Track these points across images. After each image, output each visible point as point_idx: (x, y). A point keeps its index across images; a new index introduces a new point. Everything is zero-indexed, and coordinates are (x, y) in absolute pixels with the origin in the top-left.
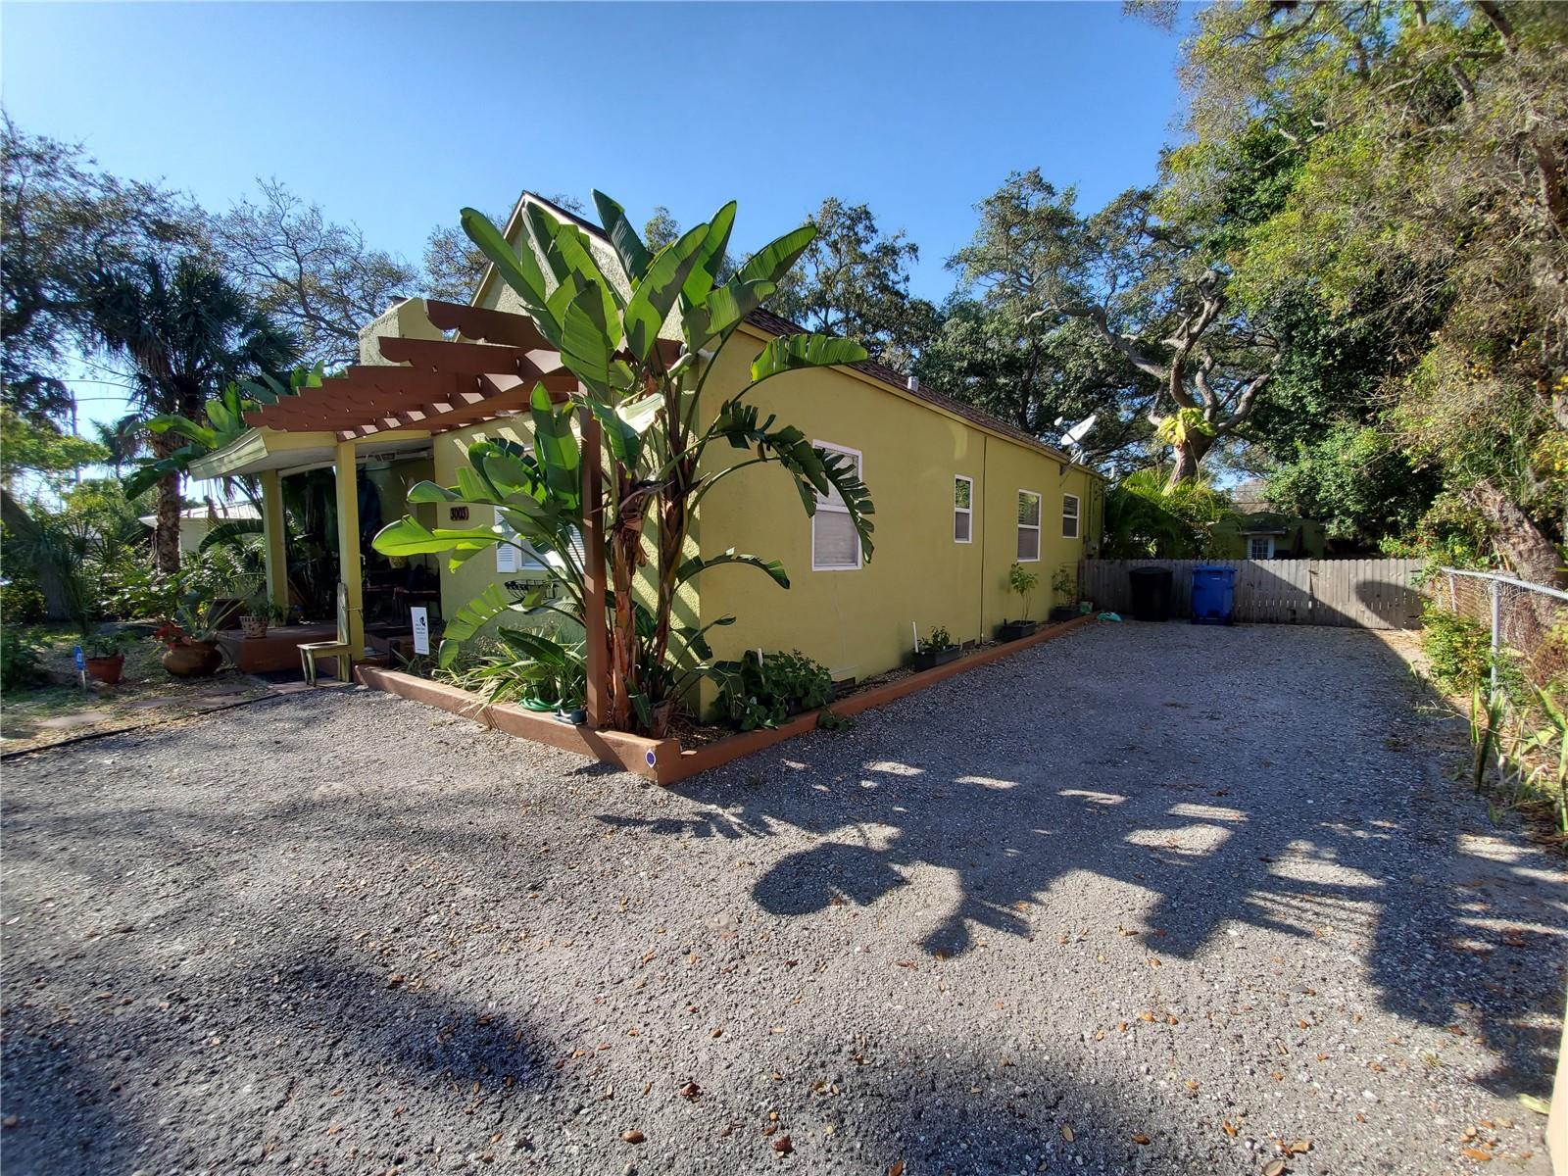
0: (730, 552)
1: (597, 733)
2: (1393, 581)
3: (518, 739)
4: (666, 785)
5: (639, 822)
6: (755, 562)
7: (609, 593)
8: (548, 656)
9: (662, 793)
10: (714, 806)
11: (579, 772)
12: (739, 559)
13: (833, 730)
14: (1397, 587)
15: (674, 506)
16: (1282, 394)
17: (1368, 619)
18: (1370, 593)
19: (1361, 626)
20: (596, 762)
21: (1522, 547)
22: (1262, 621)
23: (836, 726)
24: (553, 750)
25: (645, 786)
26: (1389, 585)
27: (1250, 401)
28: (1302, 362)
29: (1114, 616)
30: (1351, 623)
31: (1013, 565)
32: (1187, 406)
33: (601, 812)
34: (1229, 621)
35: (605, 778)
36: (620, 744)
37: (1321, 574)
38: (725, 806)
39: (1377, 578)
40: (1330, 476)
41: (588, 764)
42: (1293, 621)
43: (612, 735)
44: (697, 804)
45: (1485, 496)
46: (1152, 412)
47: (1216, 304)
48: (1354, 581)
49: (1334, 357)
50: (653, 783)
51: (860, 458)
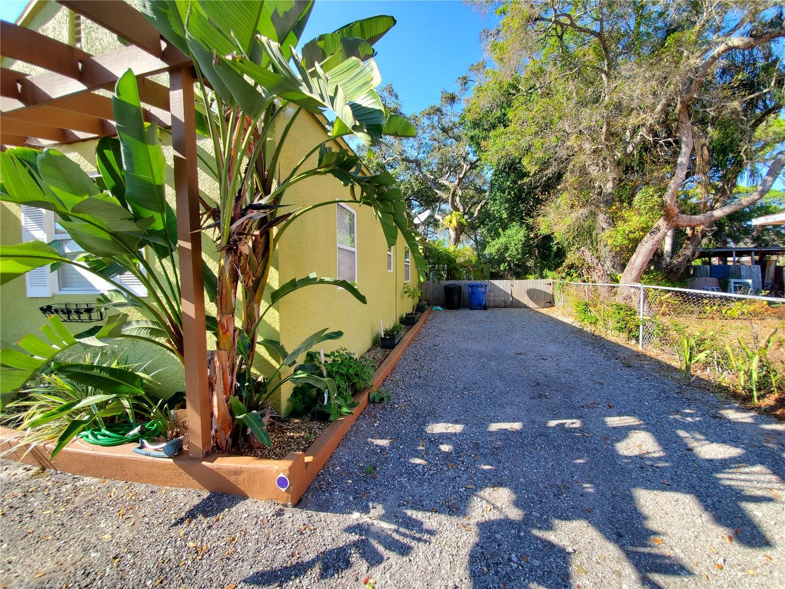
0: (313, 275)
1: (204, 463)
2: (539, 289)
3: (88, 480)
4: (299, 503)
5: (300, 569)
6: (336, 283)
7: (210, 319)
8: (125, 387)
9: (300, 516)
10: (356, 515)
11: (192, 515)
12: (322, 282)
13: (380, 403)
14: (541, 291)
15: (261, 235)
16: (493, 208)
17: (531, 304)
18: (532, 294)
19: (528, 308)
20: (206, 494)
21: (599, 274)
22: (494, 307)
23: (382, 399)
24: (141, 488)
25: (280, 513)
26: (538, 290)
27: (480, 211)
28: (500, 196)
29: (439, 308)
30: (525, 306)
31: (404, 284)
32: (456, 211)
33: (248, 571)
34: (485, 308)
35: (227, 516)
36: (237, 472)
37: (515, 286)
38: (366, 510)
39: (534, 288)
40: (513, 245)
41: (196, 501)
42: (505, 307)
43: (225, 463)
44: (341, 517)
45: (585, 253)
46: (437, 213)
47: (469, 166)
48: (526, 289)
49: (511, 195)
50: (285, 505)
51: (355, 215)
